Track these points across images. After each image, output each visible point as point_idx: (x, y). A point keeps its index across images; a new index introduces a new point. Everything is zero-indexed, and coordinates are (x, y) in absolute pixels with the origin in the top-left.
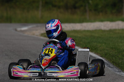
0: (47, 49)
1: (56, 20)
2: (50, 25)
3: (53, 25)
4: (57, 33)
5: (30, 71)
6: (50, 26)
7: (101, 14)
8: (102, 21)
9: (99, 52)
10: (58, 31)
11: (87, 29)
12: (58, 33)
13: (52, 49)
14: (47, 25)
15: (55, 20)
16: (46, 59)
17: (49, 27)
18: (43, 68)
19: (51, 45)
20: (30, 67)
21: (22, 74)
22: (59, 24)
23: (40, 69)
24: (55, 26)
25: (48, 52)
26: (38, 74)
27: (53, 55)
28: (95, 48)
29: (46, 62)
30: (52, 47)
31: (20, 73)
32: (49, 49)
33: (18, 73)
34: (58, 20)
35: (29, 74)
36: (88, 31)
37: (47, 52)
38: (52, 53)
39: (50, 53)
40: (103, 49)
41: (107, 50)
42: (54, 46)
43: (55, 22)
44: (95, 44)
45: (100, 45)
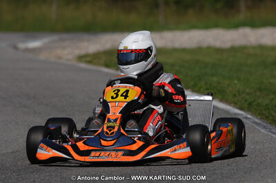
40: (239, 91)
41: (248, 94)
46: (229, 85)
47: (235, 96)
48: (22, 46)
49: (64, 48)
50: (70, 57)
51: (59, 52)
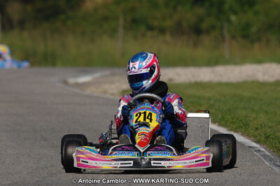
0: (140, 114)
1: (149, 55)
2: (137, 64)
3: (144, 64)
4: (150, 81)
5: (114, 157)
6: (137, 66)
7: (257, 45)
8: (259, 62)
9: (251, 131)
10: (153, 76)
11: (225, 80)
12: (153, 81)
13: (150, 114)
14: (131, 64)
15: (147, 56)
16: (143, 134)
17: (135, 68)
18: (142, 151)
19: (147, 105)
20: (114, 150)
21: (98, 162)
22: (155, 63)
23: (136, 153)
24: (147, 67)
25: (145, 120)
26: (132, 162)
27: (154, 124)
28: (244, 122)
29: (145, 139)
30: (148, 109)
31: (94, 162)
32: (145, 113)
33: (90, 161)
34: (153, 55)
35: (114, 163)
36: (228, 84)
37: (141, 119)
38: (151, 120)
39: (148, 121)
40: (261, 125)
41: (270, 127)
42: (153, 108)
43: (147, 60)
44: (244, 113)
45: (255, 116)
46: (254, 119)
47: (257, 129)
48: (72, 80)
49: (112, 83)
50: (115, 91)
51: (106, 87)
